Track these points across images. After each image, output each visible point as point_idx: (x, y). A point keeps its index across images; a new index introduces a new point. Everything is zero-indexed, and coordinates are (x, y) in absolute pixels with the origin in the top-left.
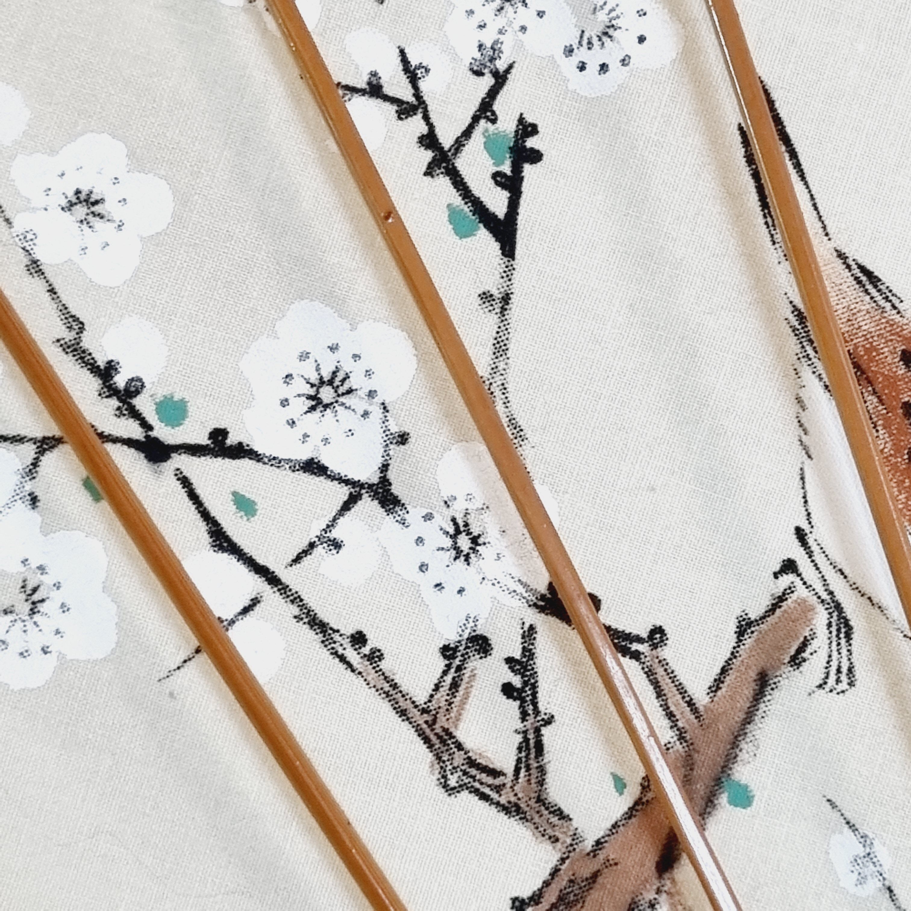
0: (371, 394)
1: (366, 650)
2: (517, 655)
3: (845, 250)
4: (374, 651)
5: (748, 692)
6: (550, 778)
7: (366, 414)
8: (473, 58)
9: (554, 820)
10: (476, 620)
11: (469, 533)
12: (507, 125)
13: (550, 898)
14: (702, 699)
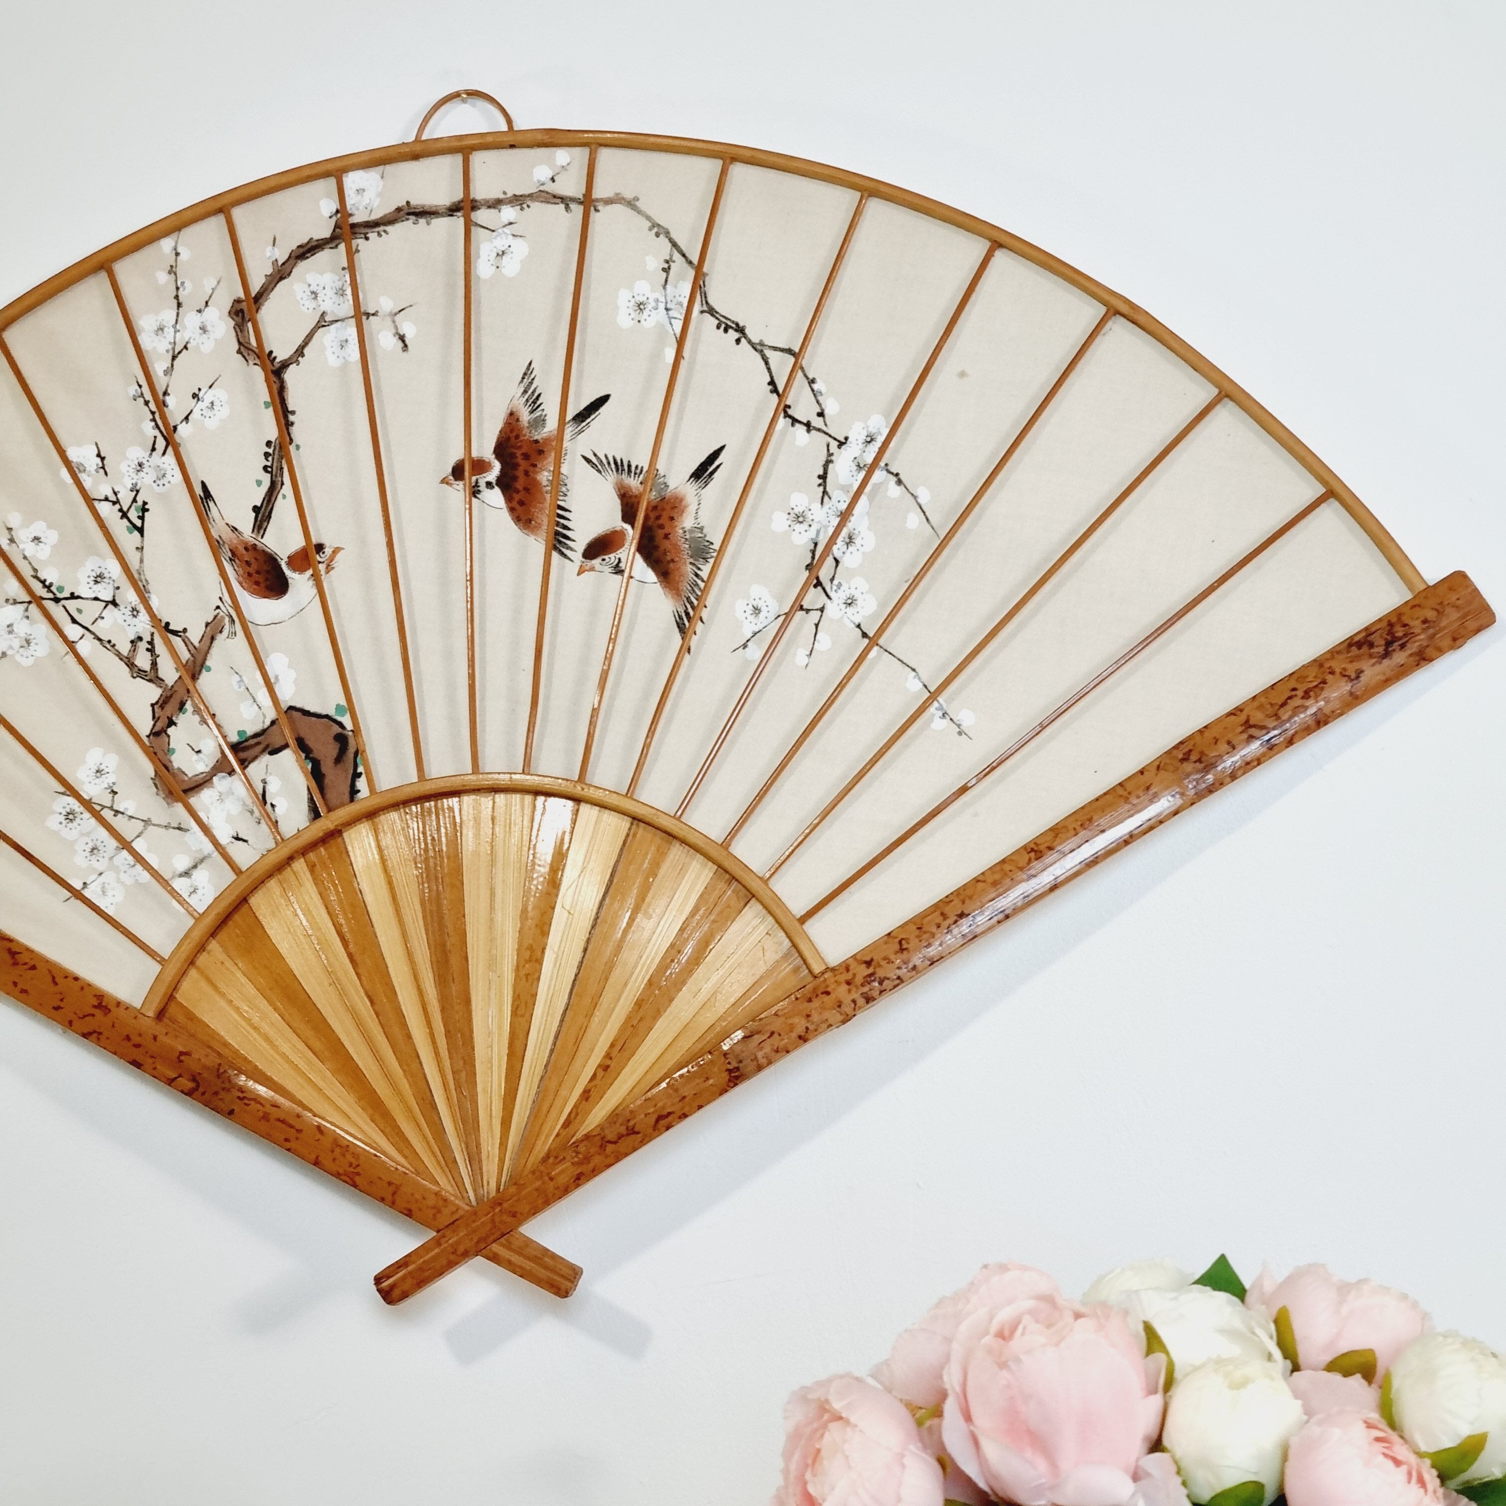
0: (110, 578)
2: (150, 640)
3: (228, 522)
4: (114, 644)
5: (209, 642)
6: (160, 671)
8: (131, 488)
9: (161, 682)
10: (139, 632)
12: (140, 503)
13: (161, 702)
14: (197, 644)
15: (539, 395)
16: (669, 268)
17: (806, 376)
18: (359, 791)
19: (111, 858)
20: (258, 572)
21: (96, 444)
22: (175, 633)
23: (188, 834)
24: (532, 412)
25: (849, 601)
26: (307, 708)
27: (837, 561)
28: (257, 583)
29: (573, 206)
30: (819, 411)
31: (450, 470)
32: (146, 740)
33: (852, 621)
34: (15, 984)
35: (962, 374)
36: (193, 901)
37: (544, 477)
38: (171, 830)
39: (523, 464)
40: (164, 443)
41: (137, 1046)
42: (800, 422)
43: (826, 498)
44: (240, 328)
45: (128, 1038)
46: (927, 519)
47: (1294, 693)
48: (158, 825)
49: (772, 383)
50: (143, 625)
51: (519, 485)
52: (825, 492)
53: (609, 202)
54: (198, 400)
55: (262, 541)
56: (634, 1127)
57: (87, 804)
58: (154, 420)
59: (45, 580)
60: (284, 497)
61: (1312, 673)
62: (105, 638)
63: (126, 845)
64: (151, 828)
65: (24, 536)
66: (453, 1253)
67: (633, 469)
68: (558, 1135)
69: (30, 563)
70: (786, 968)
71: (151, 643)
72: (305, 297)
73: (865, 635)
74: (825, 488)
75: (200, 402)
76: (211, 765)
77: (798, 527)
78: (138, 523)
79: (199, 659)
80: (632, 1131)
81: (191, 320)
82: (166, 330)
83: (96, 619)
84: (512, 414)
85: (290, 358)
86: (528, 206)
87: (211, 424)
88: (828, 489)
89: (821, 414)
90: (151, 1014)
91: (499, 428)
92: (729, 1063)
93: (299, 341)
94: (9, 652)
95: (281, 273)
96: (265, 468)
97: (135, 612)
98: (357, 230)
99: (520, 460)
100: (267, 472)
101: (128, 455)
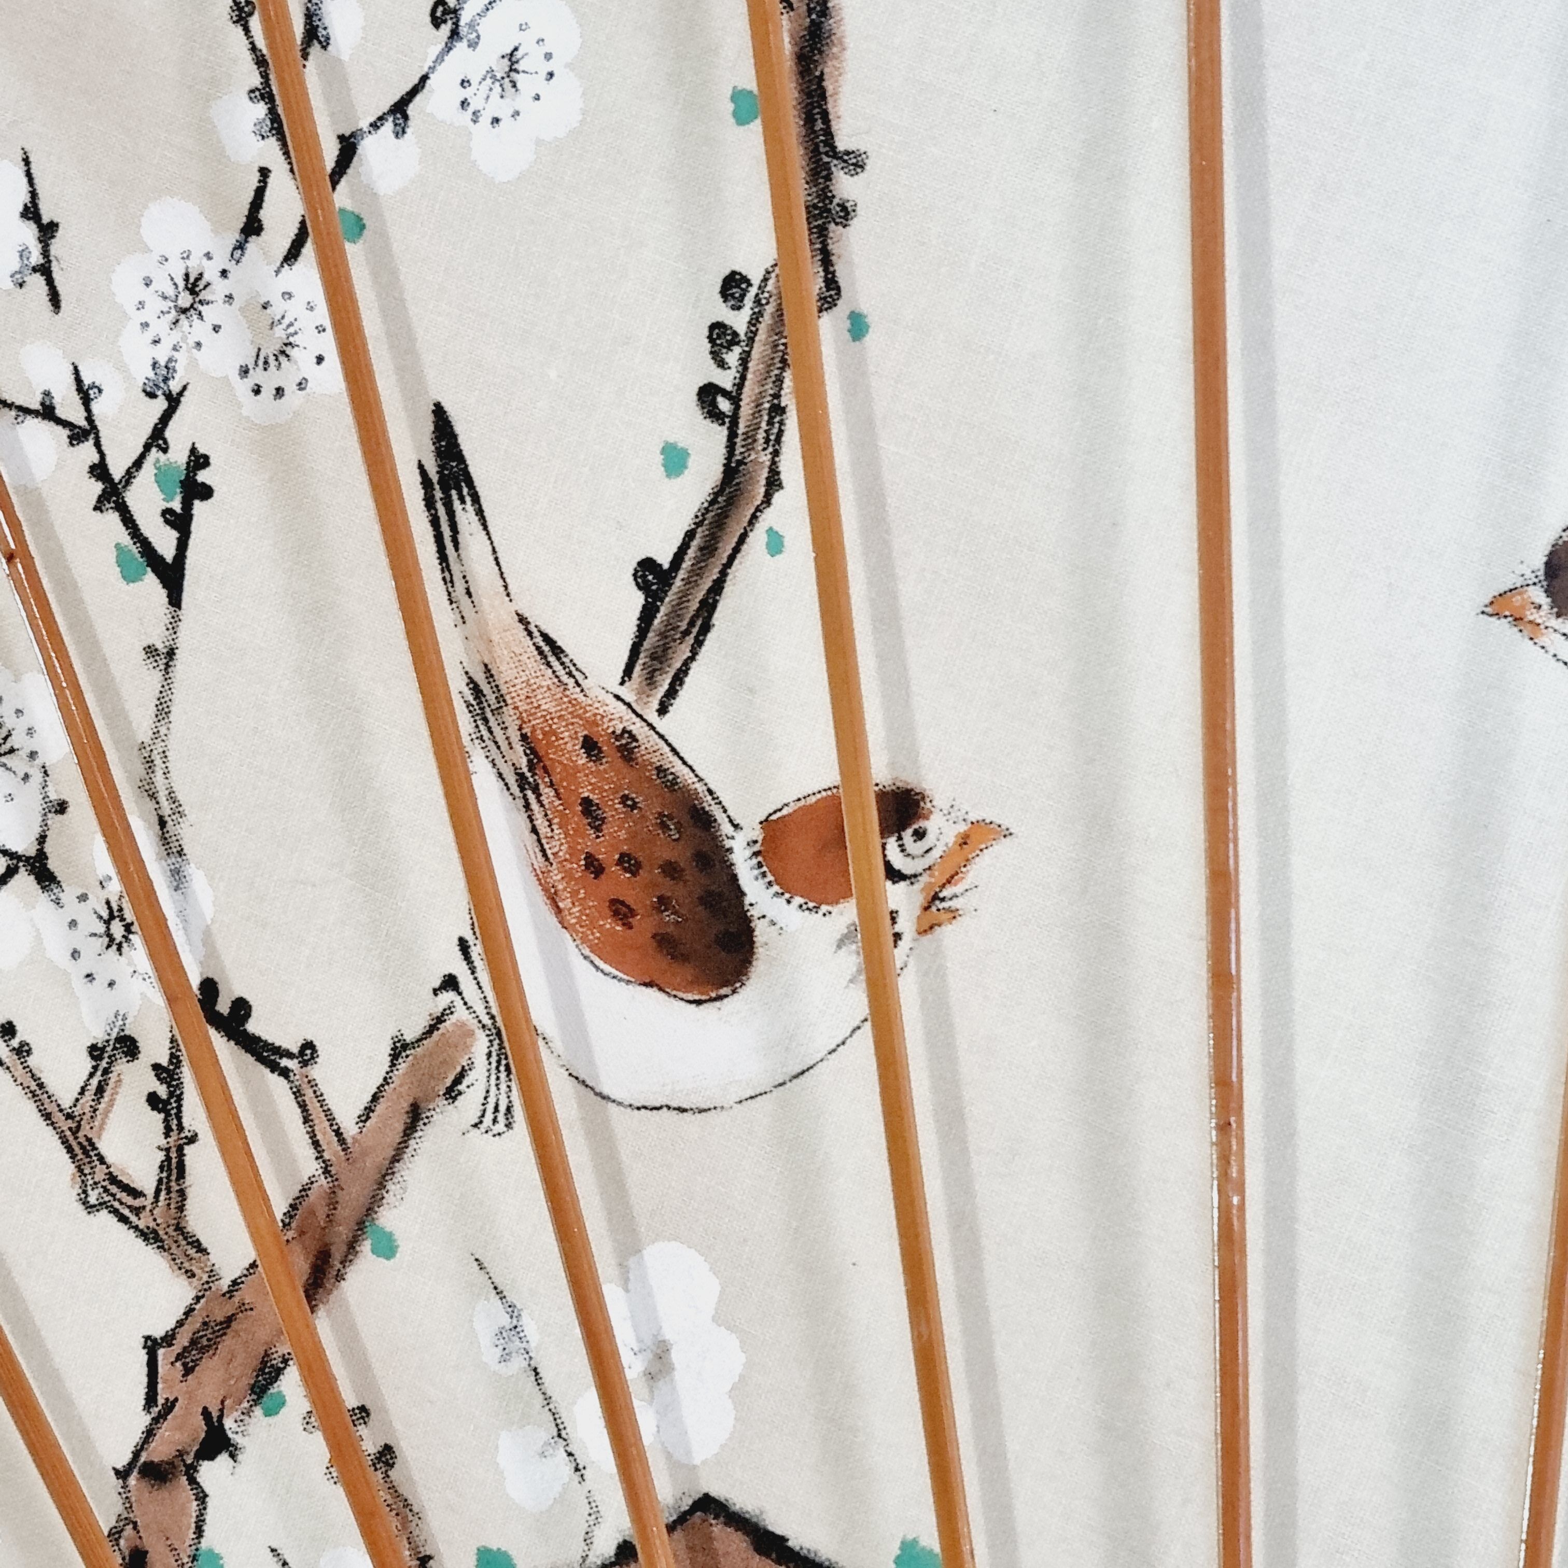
0: (33, 755)
1: (15, 1043)
2: (164, 1062)
3: (526, 614)
4: (23, 1044)
5: (399, 1126)
6: (191, 1205)
7: (26, 777)
8: (147, 378)
9: (192, 1252)
10: (125, 1018)
11: (122, 919)
12: (178, 455)
13: (183, 1340)
14: (350, 1128)
21: (27, 161)
22: (266, 1054)
26: (775, 1525)
28: (621, 911)
54: (455, 34)
55: (662, 724)
60: (776, 545)
71: (168, 1074)
75: (461, 47)
78: (165, 542)
79: (355, 1193)
87: (500, 152)
96: (707, 396)
97: (115, 924)
100: (714, 415)
101: (148, 233)
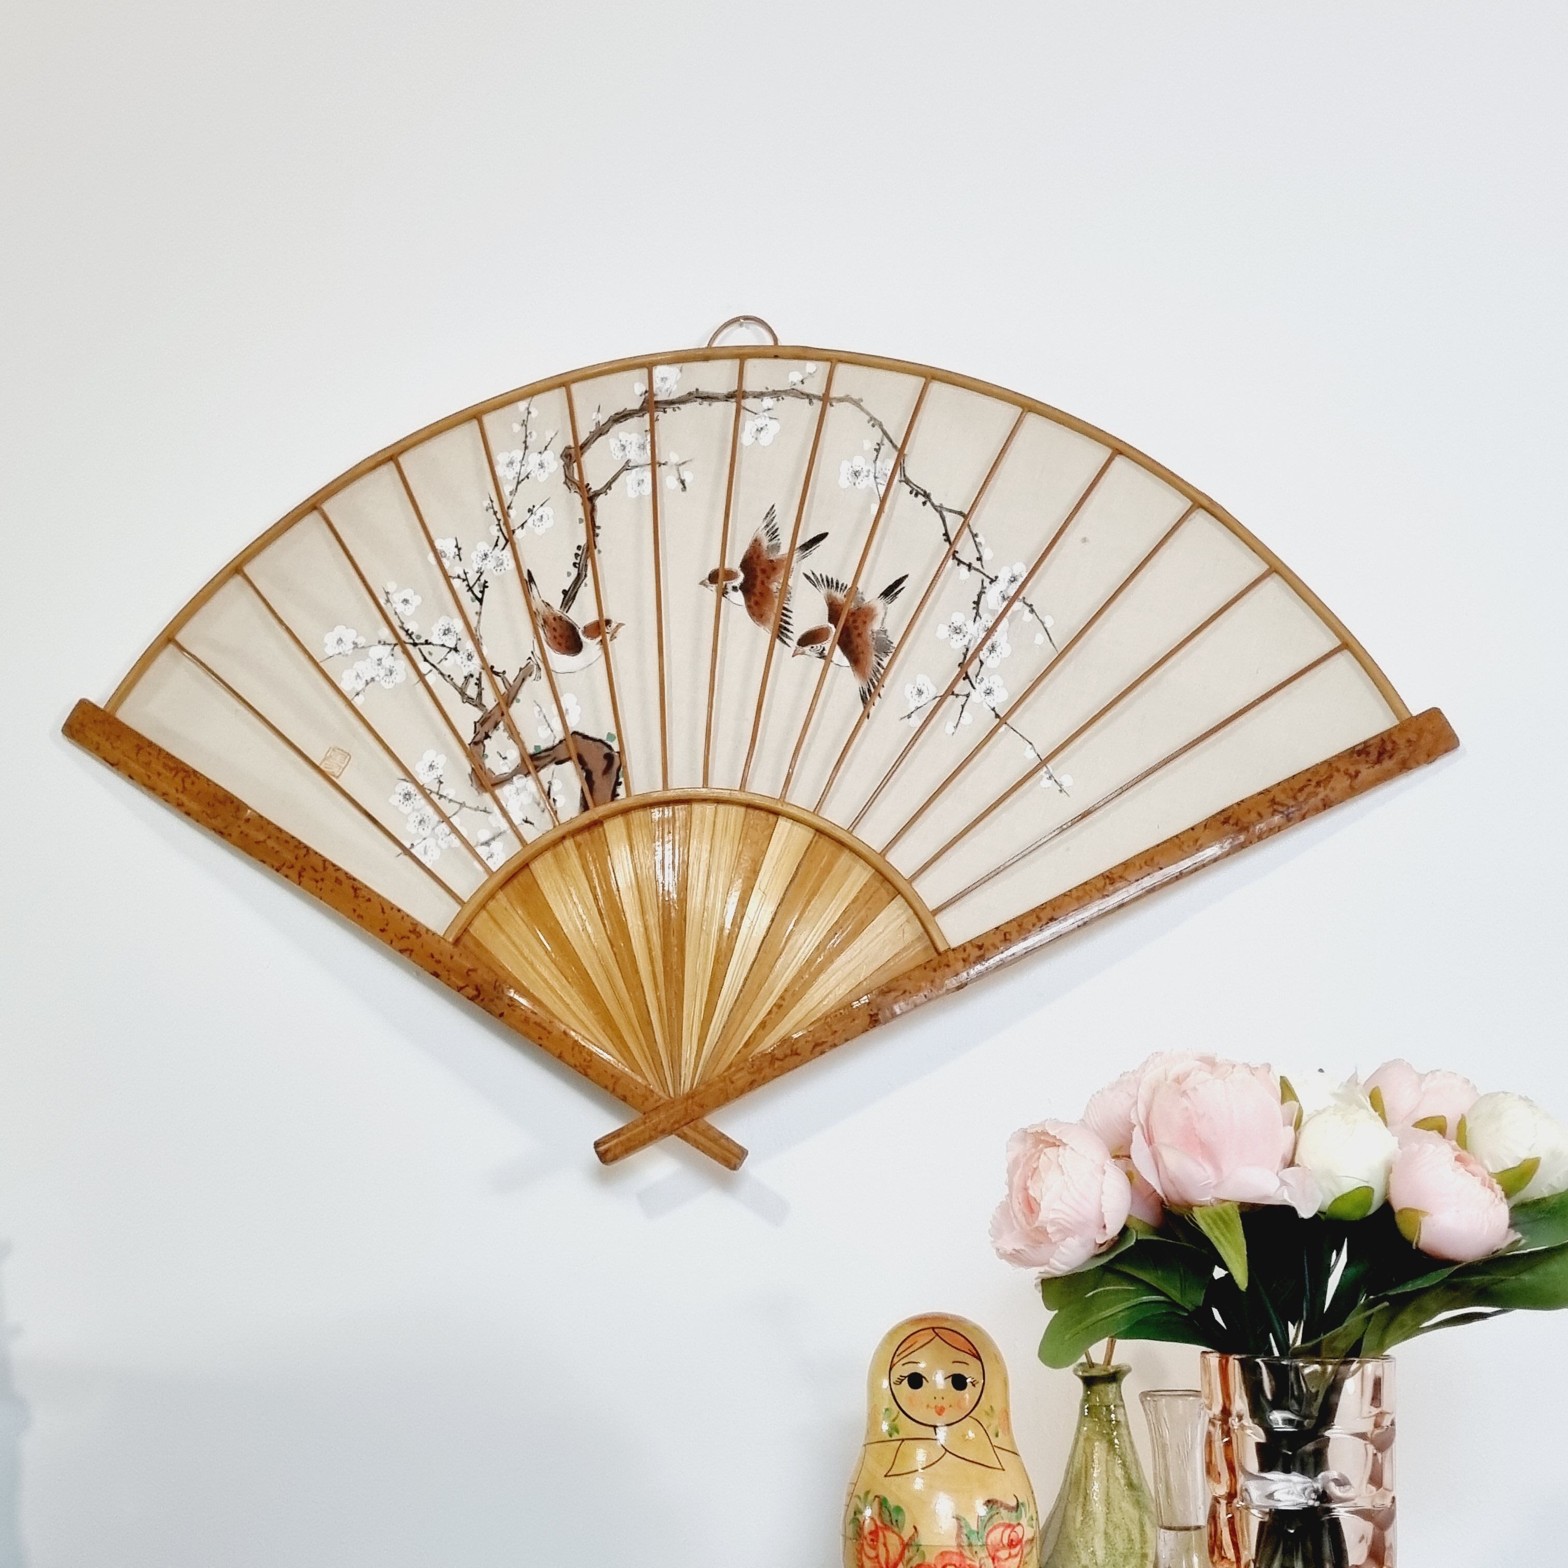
5: (521, 682)
6: (483, 700)
8: (477, 571)
9: (483, 707)
10: (471, 671)
12: (482, 581)
13: (481, 721)
14: (511, 682)
15: (777, 529)
16: (880, 449)
17: (971, 532)
18: (618, 795)
19: (433, 829)
20: (561, 636)
21: (456, 539)
22: (497, 674)
23: (490, 817)
24: (771, 540)
25: (988, 691)
26: (586, 733)
27: (982, 663)
28: (560, 644)
29: (815, 401)
30: (978, 556)
31: (707, 576)
32: (468, 746)
33: (989, 706)
34: (355, 911)
35: (1085, 540)
36: (490, 863)
37: (775, 586)
38: (479, 812)
39: (760, 577)
40: (504, 542)
41: (438, 962)
42: (964, 563)
43: (978, 618)
44: (567, 467)
45: (432, 956)
46: (1050, 639)
47: (1309, 783)
48: (470, 808)
49: (946, 534)
50: (475, 666)
51: (758, 589)
52: (977, 614)
53: (840, 400)
54: (532, 513)
55: (567, 614)
56: (797, 1049)
57: (421, 788)
58: (499, 525)
59: (408, 630)
60: (586, 585)
61: (1323, 770)
62: (447, 673)
63: (445, 819)
64: (464, 809)
65: (396, 598)
66: (654, 1130)
67: (840, 586)
68: (739, 1052)
69: (399, 618)
70: (919, 947)
71: (479, 679)
72: (616, 449)
73: (997, 716)
74: (978, 611)
75: (533, 515)
76: (513, 768)
77: (955, 636)
78: (480, 596)
79: (512, 695)
80: (795, 1053)
81: (533, 458)
82: (514, 465)
83: (441, 661)
84: (756, 540)
85: (601, 489)
86: (783, 399)
87: (539, 531)
88: (980, 612)
89: (979, 559)
90: (451, 940)
91: (746, 549)
92: (871, 1010)
93: (609, 478)
94: (377, 679)
95: (601, 431)
96: (574, 564)
97: (470, 657)
98: (659, 406)
99: (759, 573)
100: (575, 567)
101: (478, 547)
